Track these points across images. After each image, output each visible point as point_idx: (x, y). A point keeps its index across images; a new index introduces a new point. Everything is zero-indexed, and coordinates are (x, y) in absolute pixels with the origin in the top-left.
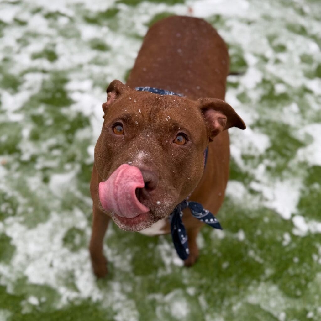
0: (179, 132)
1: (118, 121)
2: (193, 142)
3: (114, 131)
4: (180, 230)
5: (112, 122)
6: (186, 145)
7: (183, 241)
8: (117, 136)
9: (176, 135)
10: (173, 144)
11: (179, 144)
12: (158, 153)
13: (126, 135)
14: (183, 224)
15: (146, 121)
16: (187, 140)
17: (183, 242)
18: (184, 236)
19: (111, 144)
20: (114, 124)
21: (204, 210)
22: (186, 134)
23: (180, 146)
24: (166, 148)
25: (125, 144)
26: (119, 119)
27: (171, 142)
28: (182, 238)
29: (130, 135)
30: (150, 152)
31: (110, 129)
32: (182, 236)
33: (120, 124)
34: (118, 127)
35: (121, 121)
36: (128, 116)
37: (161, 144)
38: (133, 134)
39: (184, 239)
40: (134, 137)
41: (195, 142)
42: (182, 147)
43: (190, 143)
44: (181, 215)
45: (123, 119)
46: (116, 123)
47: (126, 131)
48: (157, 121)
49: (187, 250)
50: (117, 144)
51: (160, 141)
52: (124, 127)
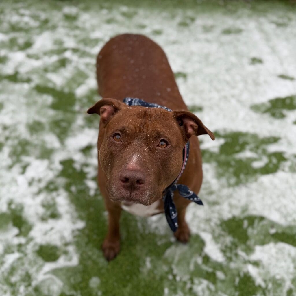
0: (161, 139)
1: (117, 132)
2: (172, 145)
3: (114, 139)
4: (171, 208)
5: (113, 132)
6: (167, 147)
7: (173, 216)
8: (117, 142)
9: (159, 142)
10: (158, 147)
11: (162, 148)
12: (147, 154)
13: (123, 142)
14: (174, 202)
15: (138, 132)
16: (167, 144)
17: (173, 218)
18: (175, 213)
19: (113, 149)
20: (114, 134)
21: (189, 191)
22: (167, 140)
23: (162, 149)
24: (152, 151)
25: (123, 149)
26: (117, 130)
27: (156, 146)
28: (172, 215)
29: (126, 142)
30: (141, 154)
31: (111, 138)
32: (173, 213)
33: (118, 134)
34: (117, 137)
35: (119, 132)
36: (124, 129)
37: (149, 148)
38: (129, 141)
39: (174, 215)
40: (129, 144)
41: (173, 145)
42: (164, 149)
43: (169, 146)
44: (172, 196)
45: (121, 131)
46: (116, 133)
47: (123, 139)
48: (145, 131)
49: (176, 224)
50: (117, 148)
51: (148, 146)
52: (121, 136)
